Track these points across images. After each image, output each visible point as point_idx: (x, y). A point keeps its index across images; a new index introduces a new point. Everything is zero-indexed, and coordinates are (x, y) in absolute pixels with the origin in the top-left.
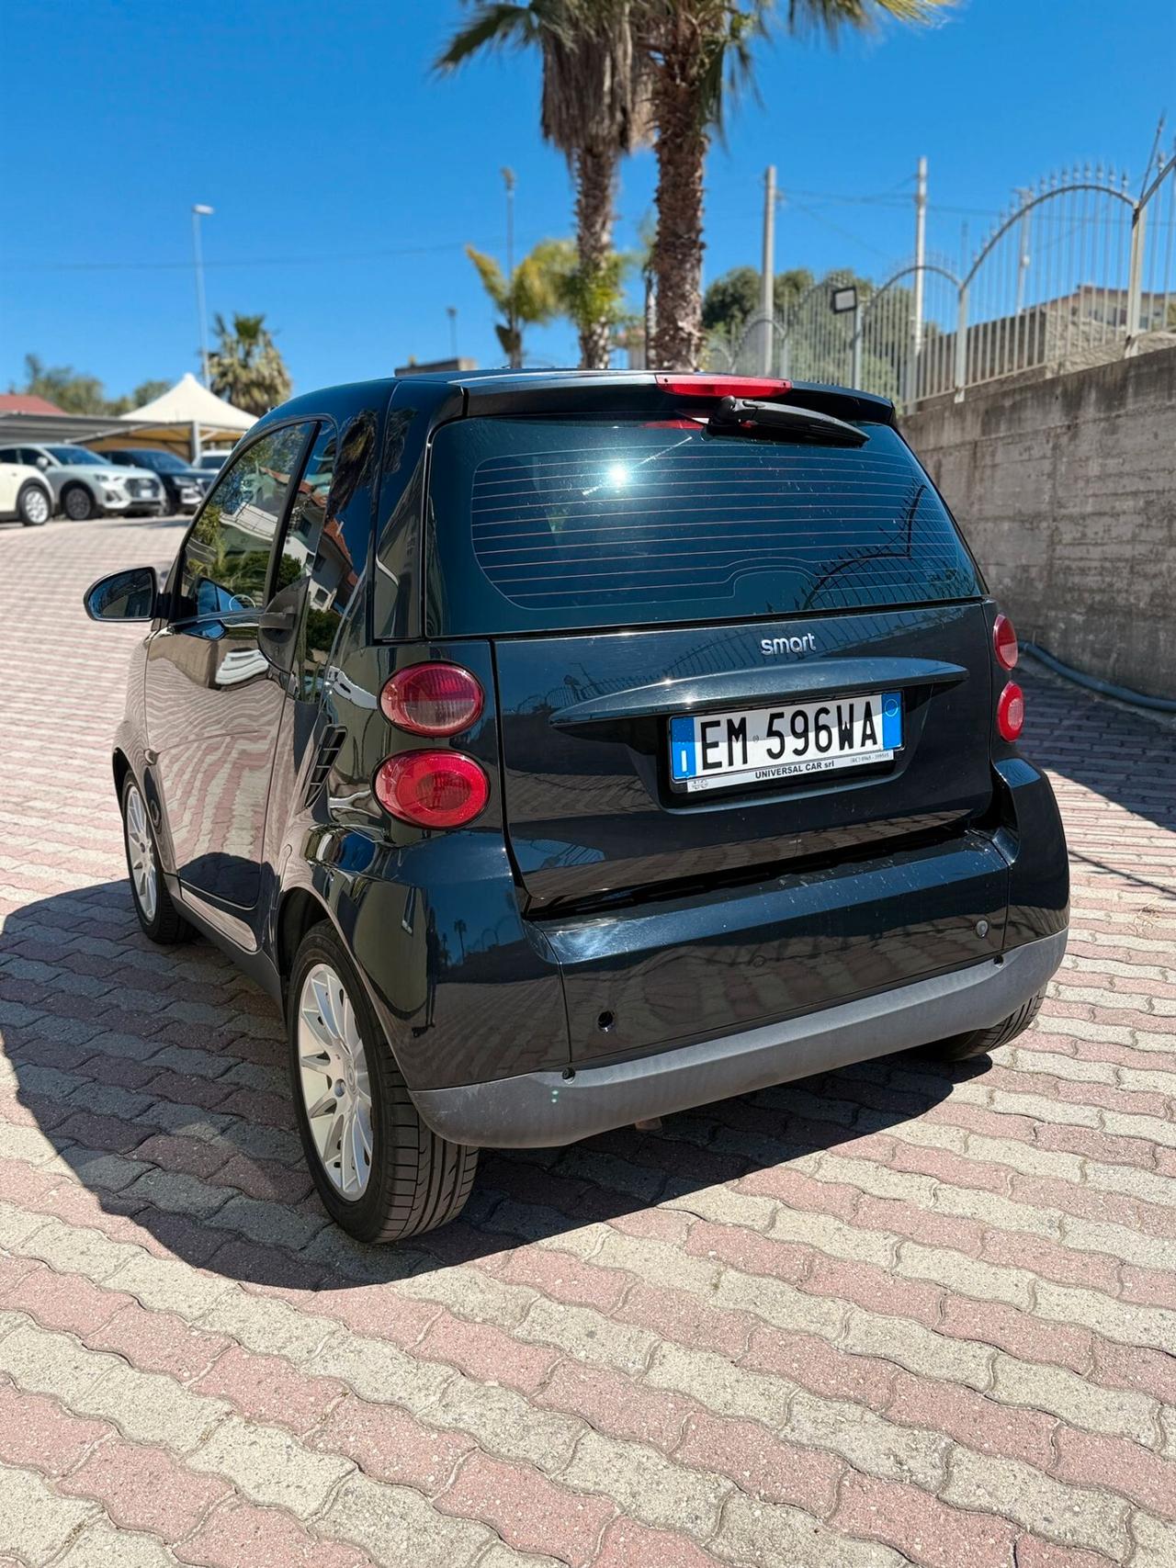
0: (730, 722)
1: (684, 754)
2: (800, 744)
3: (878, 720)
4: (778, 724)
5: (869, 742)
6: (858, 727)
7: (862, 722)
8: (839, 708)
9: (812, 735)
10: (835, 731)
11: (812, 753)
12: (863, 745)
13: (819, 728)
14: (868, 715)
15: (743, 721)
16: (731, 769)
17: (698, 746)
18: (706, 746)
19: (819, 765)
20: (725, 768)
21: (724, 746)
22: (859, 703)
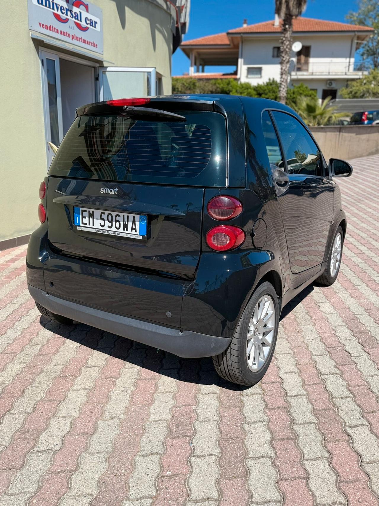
0: (89, 211)
1: (77, 218)
2: (110, 224)
3: (138, 224)
4: (103, 216)
5: (134, 231)
6: (130, 224)
7: (132, 223)
8: (124, 216)
9: (114, 223)
10: (122, 223)
11: (114, 229)
12: (132, 231)
13: (116, 221)
14: (134, 221)
15: (93, 212)
16: (89, 226)
17: (81, 216)
18: (83, 217)
19: (115, 233)
20: (88, 226)
21: (87, 218)
22: (131, 216)
